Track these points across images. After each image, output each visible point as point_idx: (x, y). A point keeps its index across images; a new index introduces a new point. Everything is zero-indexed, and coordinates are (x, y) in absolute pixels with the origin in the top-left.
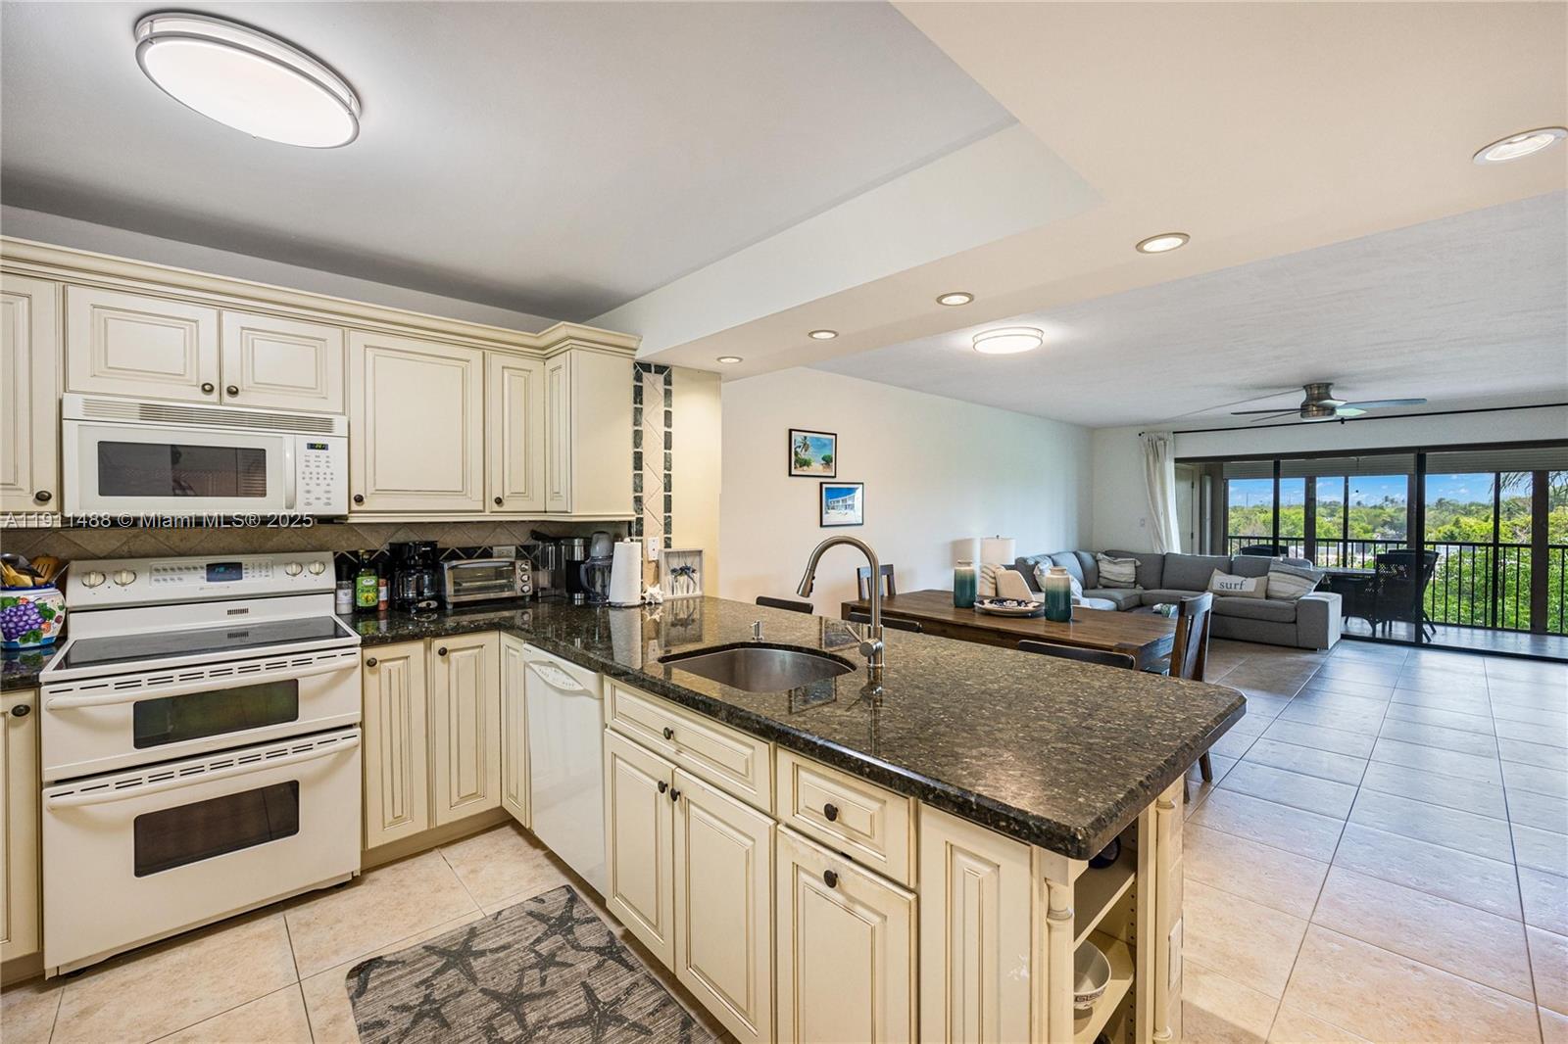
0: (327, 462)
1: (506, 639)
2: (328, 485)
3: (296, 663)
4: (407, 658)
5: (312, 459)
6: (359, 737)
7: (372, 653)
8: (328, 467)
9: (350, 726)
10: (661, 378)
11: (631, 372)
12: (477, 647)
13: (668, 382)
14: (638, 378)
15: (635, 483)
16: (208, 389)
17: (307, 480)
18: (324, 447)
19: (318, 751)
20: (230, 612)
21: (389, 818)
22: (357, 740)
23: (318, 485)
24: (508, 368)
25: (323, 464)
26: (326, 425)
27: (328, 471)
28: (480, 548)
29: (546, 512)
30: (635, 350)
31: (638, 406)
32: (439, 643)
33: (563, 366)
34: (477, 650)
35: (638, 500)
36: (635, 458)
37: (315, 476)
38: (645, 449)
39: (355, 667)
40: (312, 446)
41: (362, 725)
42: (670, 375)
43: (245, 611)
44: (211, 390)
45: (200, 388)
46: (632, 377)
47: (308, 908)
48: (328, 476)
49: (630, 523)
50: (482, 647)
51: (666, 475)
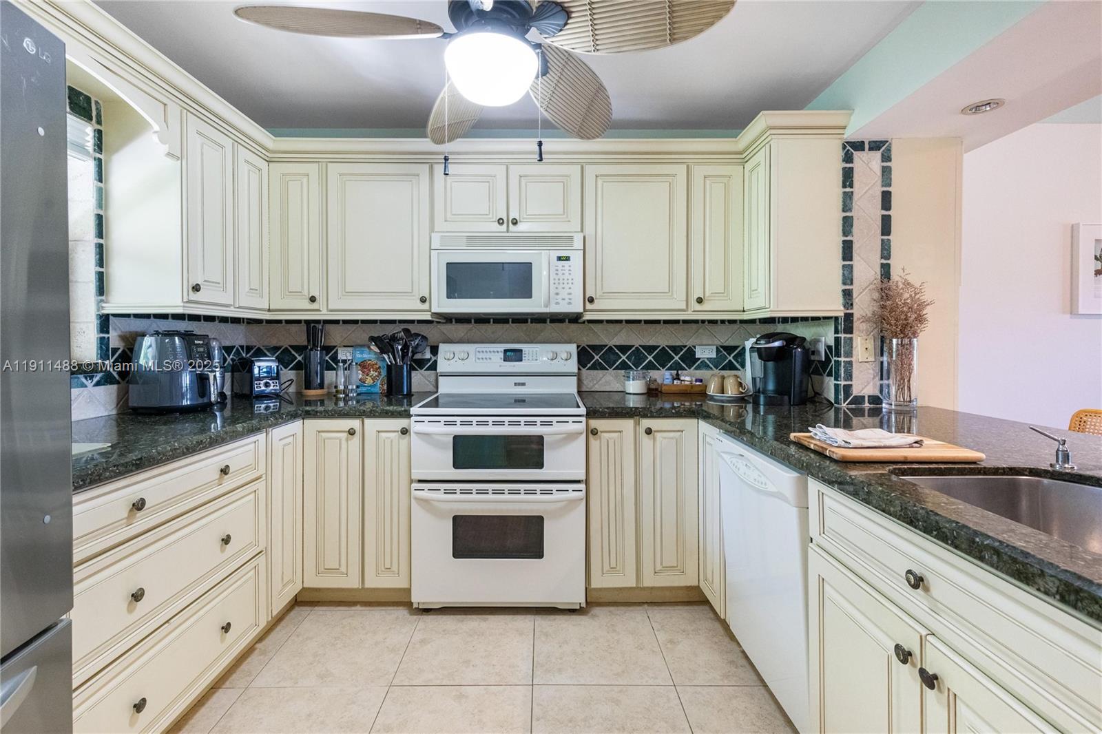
0: (570, 270)
1: (703, 425)
2: (570, 288)
3: (543, 424)
4: (620, 432)
5: (560, 268)
6: (584, 492)
7: (595, 423)
8: (570, 274)
9: (578, 482)
10: (877, 155)
11: (841, 154)
12: (679, 431)
13: (886, 157)
14: (848, 158)
15: (844, 275)
16: (501, 222)
17: (556, 285)
18: (568, 259)
19: (556, 496)
20: (516, 384)
21: (606, 568)
22: (583, 494)
23: (563, 288)
24: (709, 176)
25: (567, 272)
26: (569, 241)
27: (570, 277)
28: (685, 346)
29: (744, 311)
30: (844, 128)
31: (848, 190)
32: (646, 423)
33: (762, 163)
34: (679, 433)
35: (847, 294)
36: (843, 248)
37: (561, 281)
38: (857, 237)
39: (581, 433)
40: (560, 259)
41: (587, 482)
42: (889, 150)
43: (524, 384)
44: (503, 223)
45: (497, 223)
46: (841, 159)
47: (550, 620)
48: (570, 281)
49: (836, 318)
50: (682, 432)
51: (883, 265)
